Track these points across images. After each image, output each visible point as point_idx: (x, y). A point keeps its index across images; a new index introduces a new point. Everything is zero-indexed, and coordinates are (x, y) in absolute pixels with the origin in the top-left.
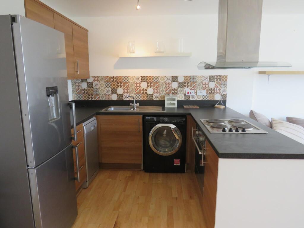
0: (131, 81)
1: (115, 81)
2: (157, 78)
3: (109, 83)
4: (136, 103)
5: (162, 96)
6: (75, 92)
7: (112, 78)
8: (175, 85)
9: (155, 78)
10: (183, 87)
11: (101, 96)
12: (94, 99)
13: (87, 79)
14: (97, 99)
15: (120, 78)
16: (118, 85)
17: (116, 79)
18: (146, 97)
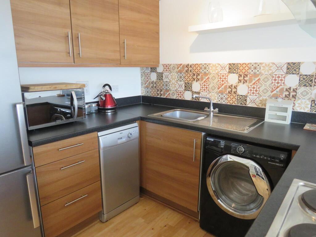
0: (212, 71)
1: (190, 71)
2: (256, 66)
3: (183, 74)
4: (214, 108)
5: (263, 100)
6: (144, 85)
7: (186, 66)
8: (292, 81)
9: (253, 67)
10: (311, 86)
11: (171, 92)
12: (164, 96)
13: (156, 68)
14: (166, 97)
15: (197, 66)
16: (194, 77)
17: (191, 69)
18: (234, 100)
